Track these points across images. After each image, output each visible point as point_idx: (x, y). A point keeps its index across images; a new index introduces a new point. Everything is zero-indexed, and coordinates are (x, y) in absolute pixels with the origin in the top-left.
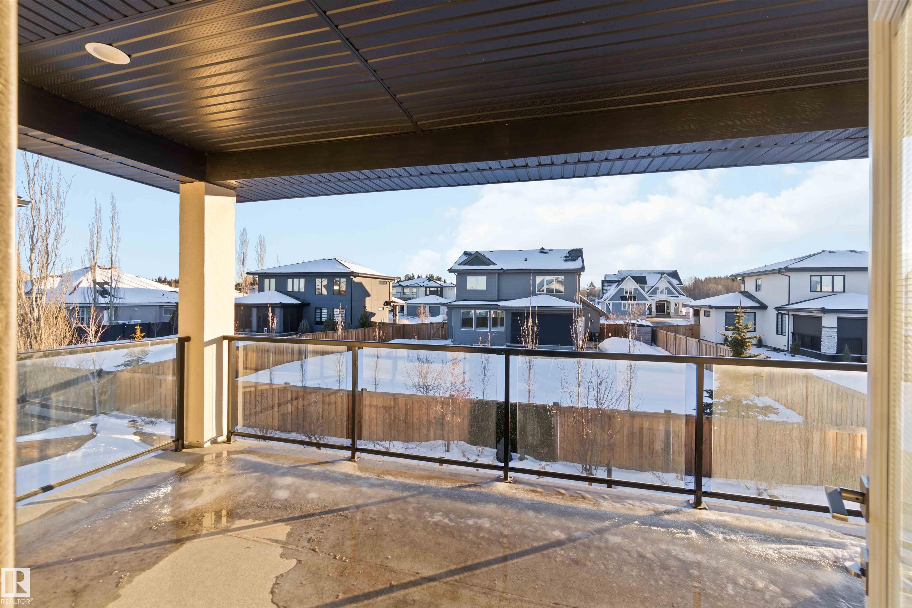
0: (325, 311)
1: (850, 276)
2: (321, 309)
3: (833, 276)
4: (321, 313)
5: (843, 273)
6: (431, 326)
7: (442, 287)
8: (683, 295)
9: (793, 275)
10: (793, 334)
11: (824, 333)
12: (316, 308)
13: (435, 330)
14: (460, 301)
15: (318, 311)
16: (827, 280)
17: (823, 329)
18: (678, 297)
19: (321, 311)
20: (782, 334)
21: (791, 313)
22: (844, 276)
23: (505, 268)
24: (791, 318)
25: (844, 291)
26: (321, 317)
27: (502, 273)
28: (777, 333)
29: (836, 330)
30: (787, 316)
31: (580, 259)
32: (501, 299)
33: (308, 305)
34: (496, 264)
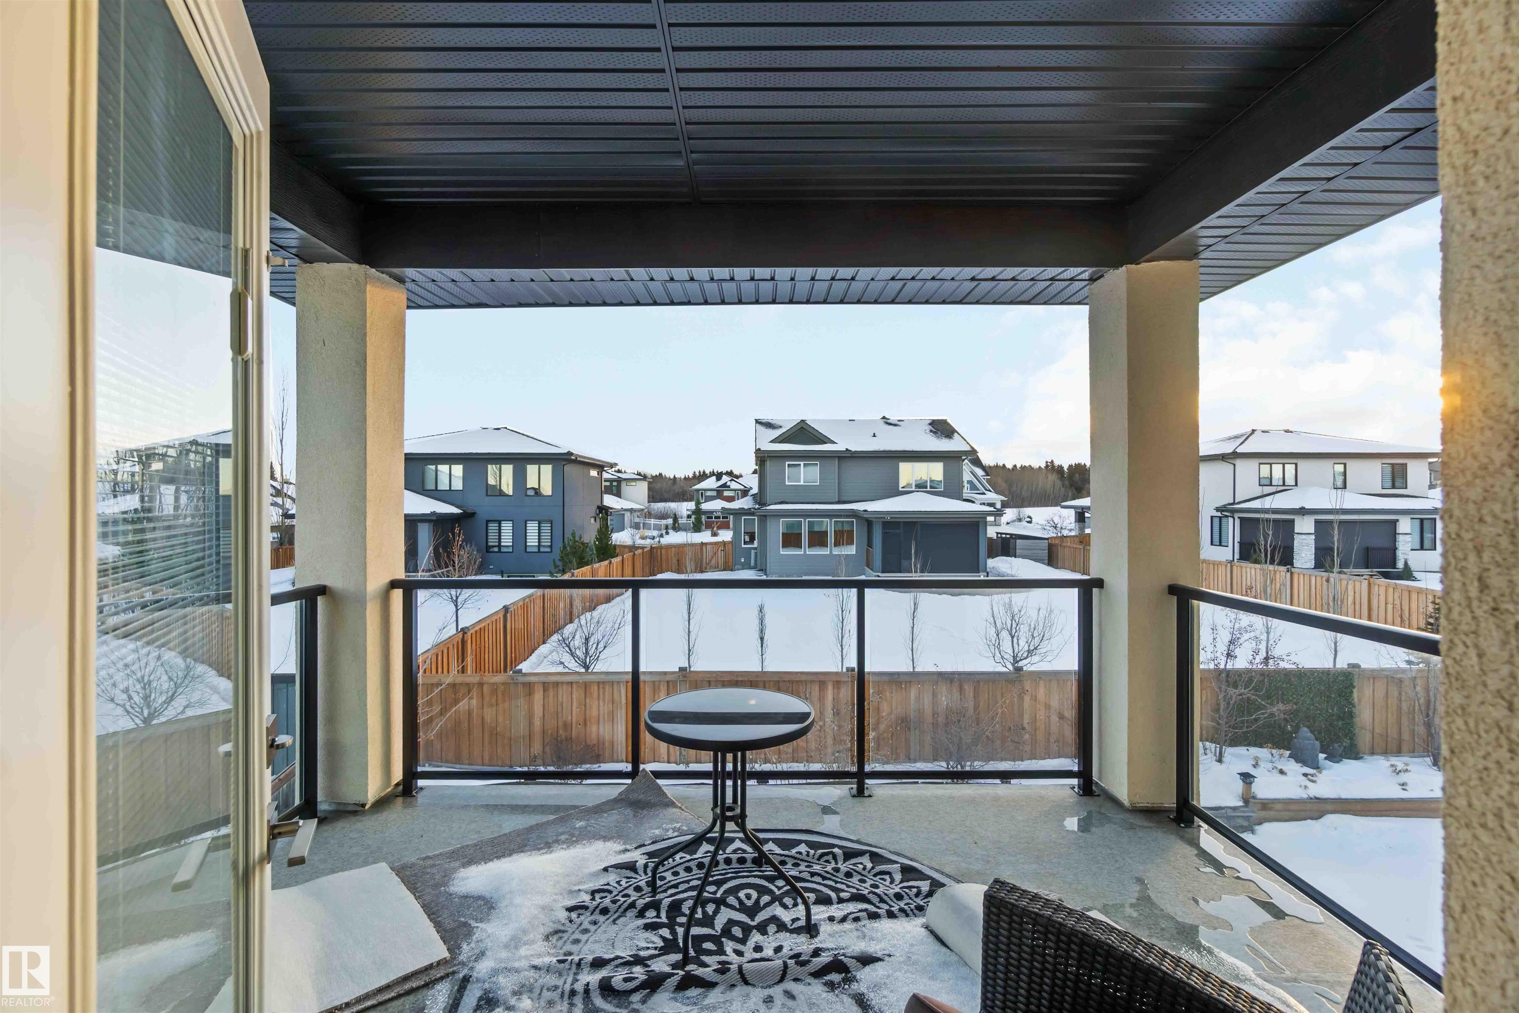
0: (507, 528)
1: (1303, 464)
2: (499, 522)
3: (1284, 464)
4: (500, 530)
5: (1295, 461)
6: (702, 549)
7: (619, 481)
8: (990, 491)
9: (1239, 463)
10: (1241, 543)
11: (1298, 541)
12: (488, 522)
13: (710, 554)
14: (776, 504)
15: (493, 527)
16: (1277, 470)
17: (1296, 536)
18: (984, 494)
19: (500, 527)
20: (1220, 545)
21: (1236, 516)
22: (1296, 464)
23: (853, 448)
24: (1237, 522)
25: (1296, 485)
26: (500, 539)
27: (847, 457)
28: (1212, 544)
29: (1313, 537)
30: (1231, 520)
31: (956, 434)
32: (844, 499)
33: (473, 515)
34: (834, 443)
